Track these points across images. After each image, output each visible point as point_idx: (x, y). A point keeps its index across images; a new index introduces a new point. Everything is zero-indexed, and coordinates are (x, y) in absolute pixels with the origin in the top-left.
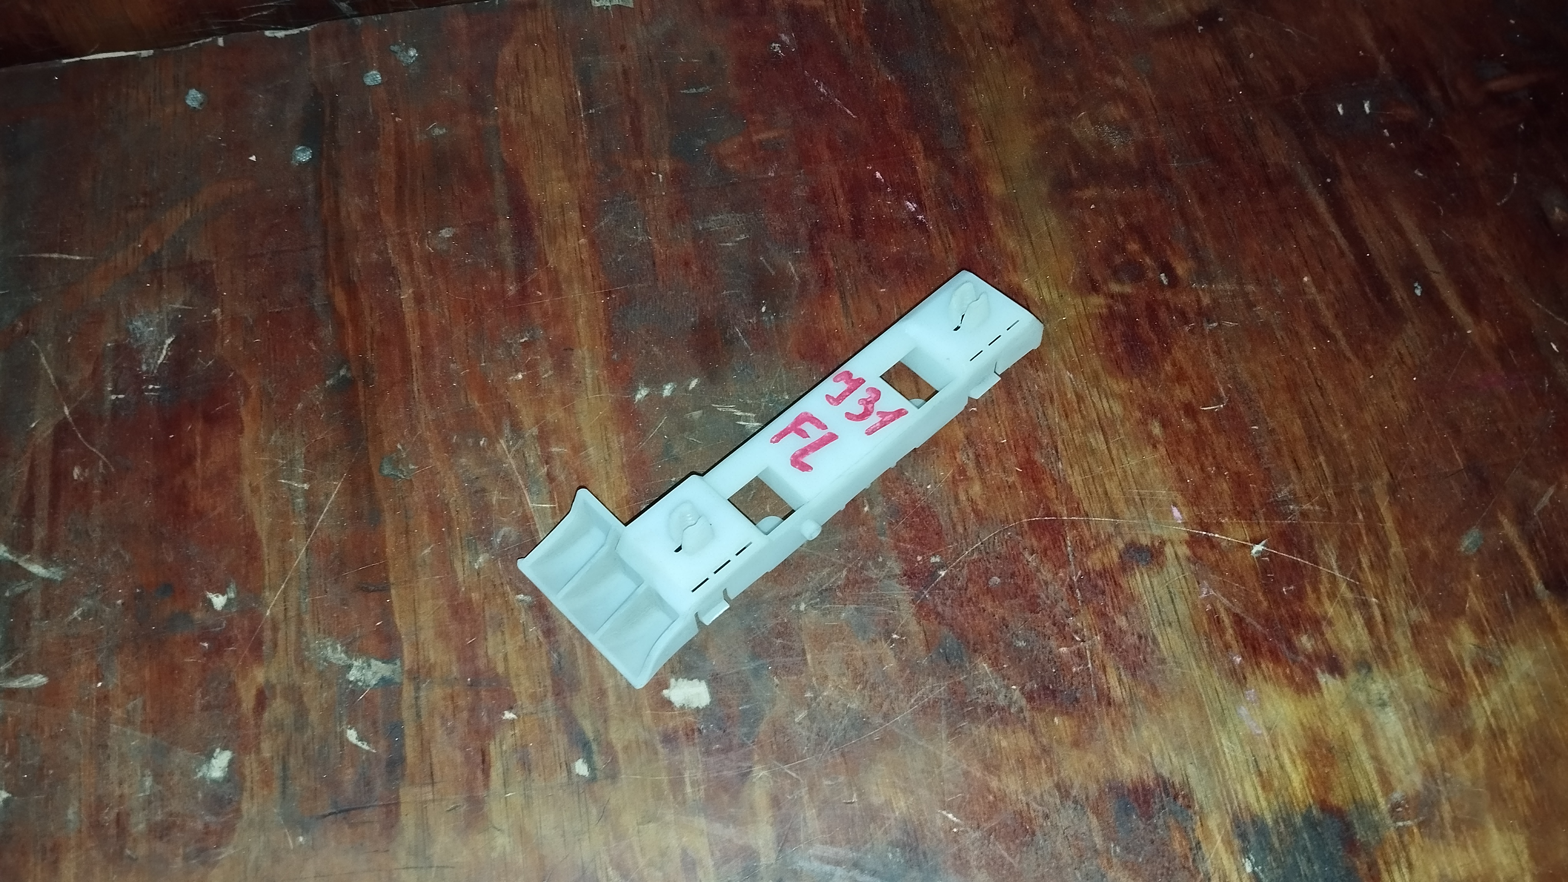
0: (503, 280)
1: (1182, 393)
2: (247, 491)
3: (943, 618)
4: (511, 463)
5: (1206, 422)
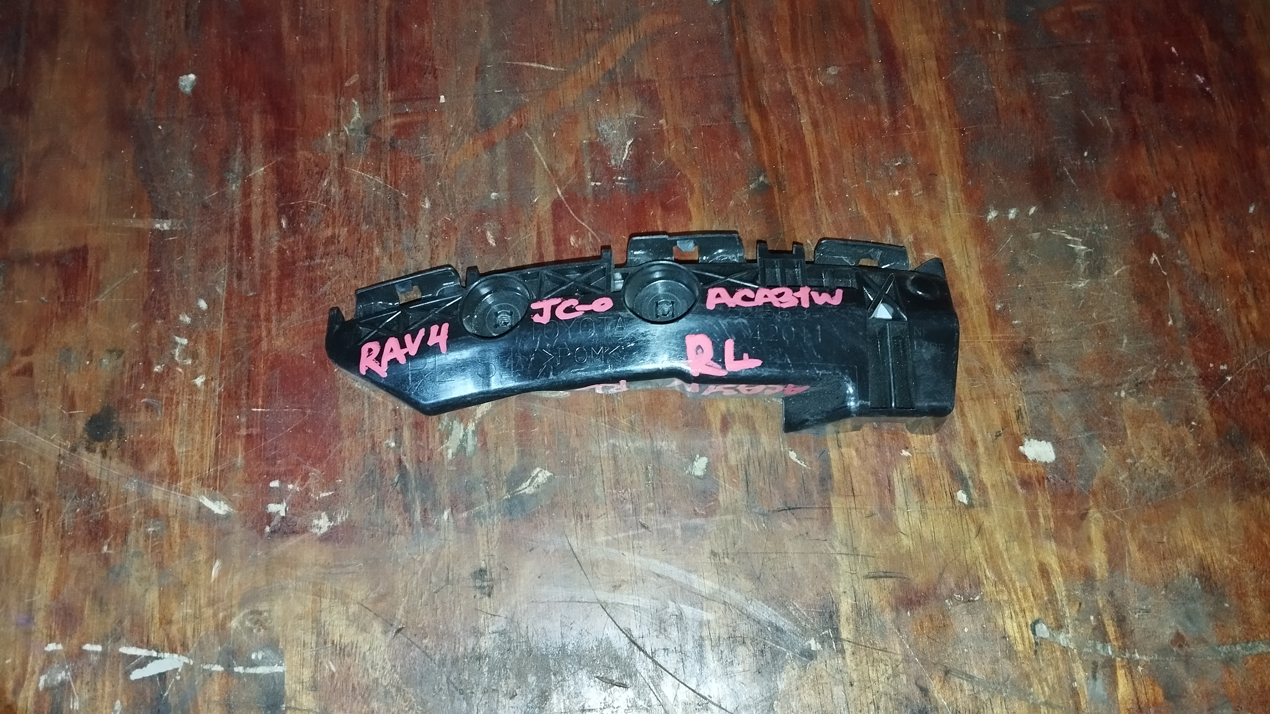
0: (879, 114)
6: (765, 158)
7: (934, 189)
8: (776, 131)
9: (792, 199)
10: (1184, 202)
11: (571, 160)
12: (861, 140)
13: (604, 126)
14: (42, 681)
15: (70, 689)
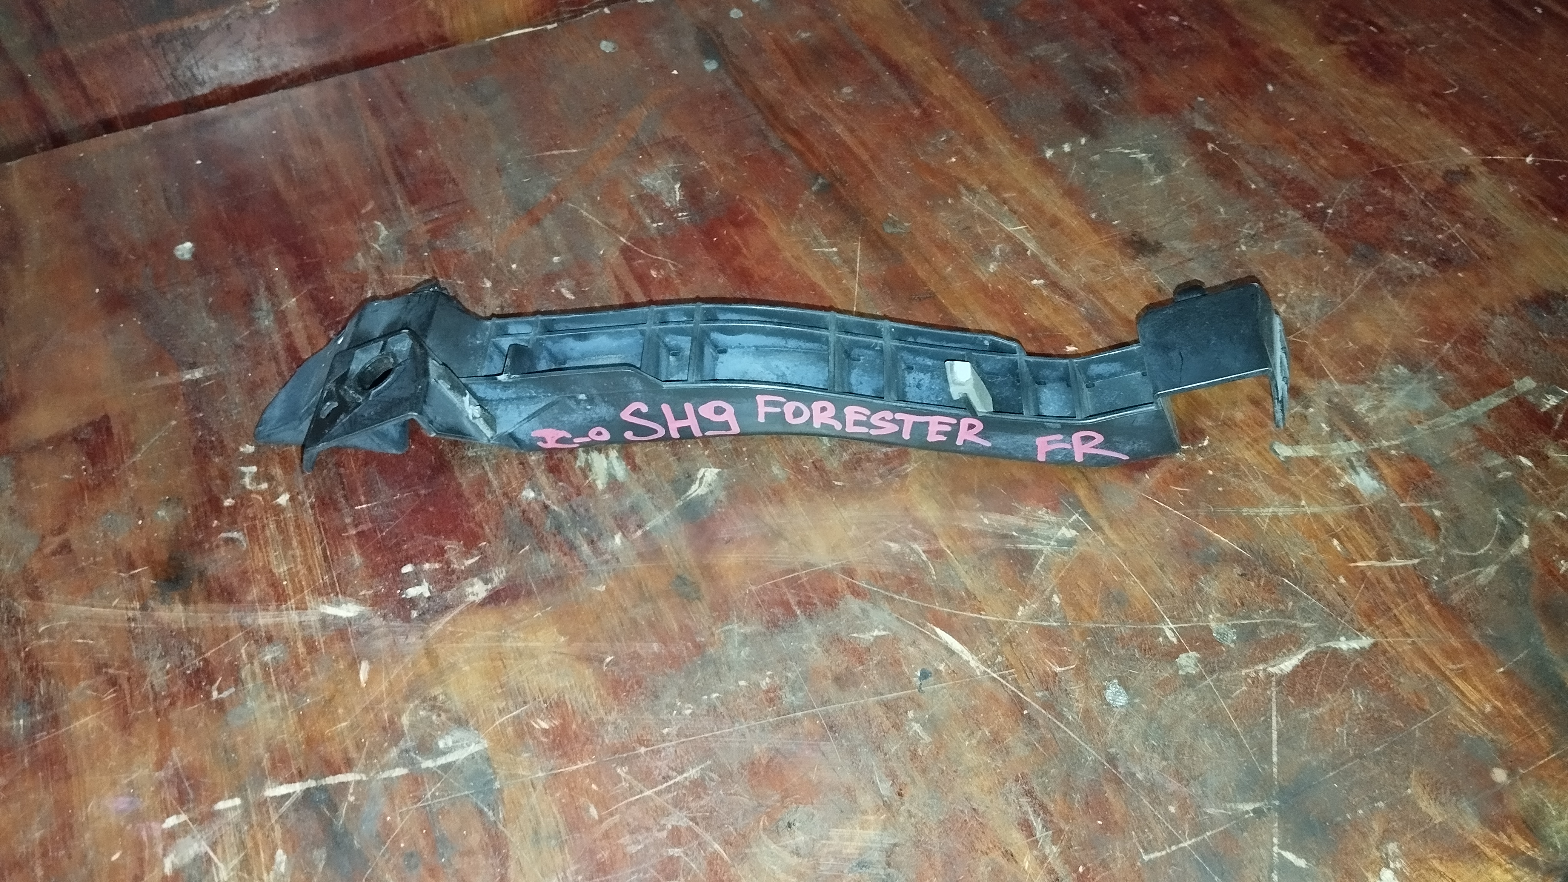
1: (1427, 87)
2: (792, 260)
3: (1347, 235)
4: (979, 209)
5: (1452, 99)
6: (816, 165)
7: (987, 149)
8: (817, 144)
9: (857, 187)
10: (1212, 102)
11: (625, 214)
12: (900, 131)
13: (646, 181)
14: (168, 865)
15: (209, 860)
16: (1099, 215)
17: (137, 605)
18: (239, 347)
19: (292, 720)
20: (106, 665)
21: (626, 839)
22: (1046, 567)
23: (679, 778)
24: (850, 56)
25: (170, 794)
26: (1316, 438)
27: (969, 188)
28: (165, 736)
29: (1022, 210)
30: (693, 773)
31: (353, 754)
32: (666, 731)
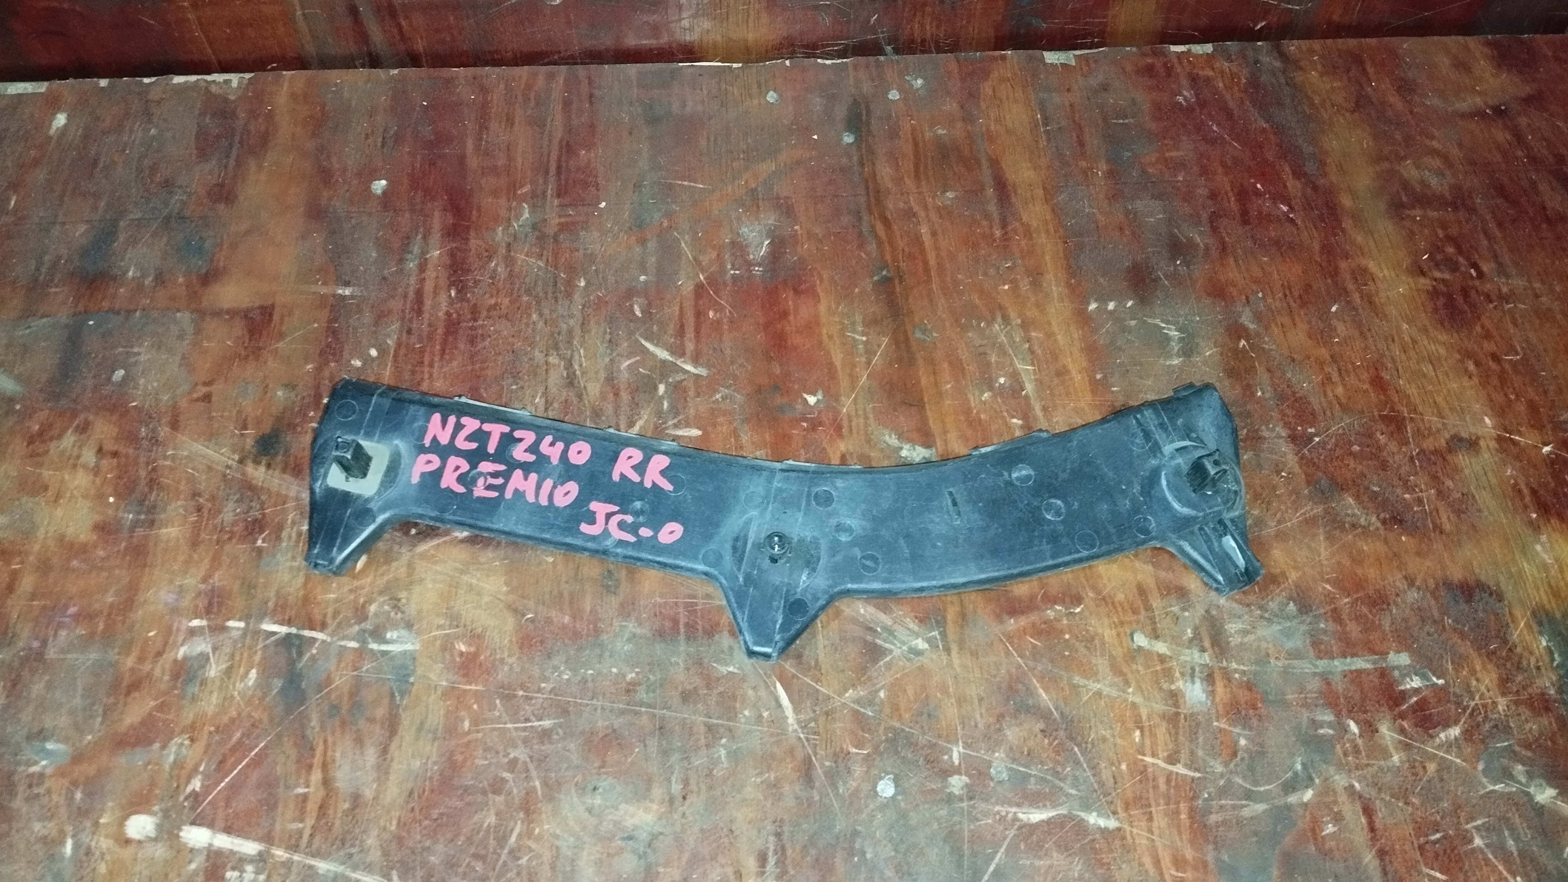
0: (991, 227)
1: (1489, 347)
2: (825, 338)
3: (1318, 467)
4: (1003, 338)
5: (1507, 366)
6: (888, 257)
7: (1041, 286)
8: (899, 238)
9: (912, 288)
10: (1270, 300)
11: (714, 255)
12: (975, 246)
13: (745, 230)
14: (182, 652)
15: (208, 659)
16: (1105, 377)
17: (237, 457)
18: (384, 279)
19: (300, 580)
20: (200, 495)
21: (480, 752)
22: (889, 666)
23: (536, 724)
24: (970, 163)
25: (202, 603)
26: (1175, 640)
27: (1006, 319)
28: (216, 562)
29: (1039, 352)
30: (547, 723)
31: (329, 620)
32: (543, 685)
